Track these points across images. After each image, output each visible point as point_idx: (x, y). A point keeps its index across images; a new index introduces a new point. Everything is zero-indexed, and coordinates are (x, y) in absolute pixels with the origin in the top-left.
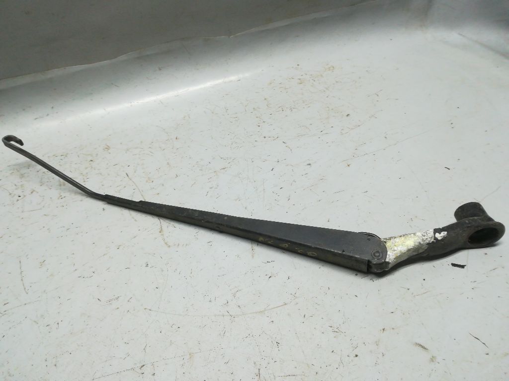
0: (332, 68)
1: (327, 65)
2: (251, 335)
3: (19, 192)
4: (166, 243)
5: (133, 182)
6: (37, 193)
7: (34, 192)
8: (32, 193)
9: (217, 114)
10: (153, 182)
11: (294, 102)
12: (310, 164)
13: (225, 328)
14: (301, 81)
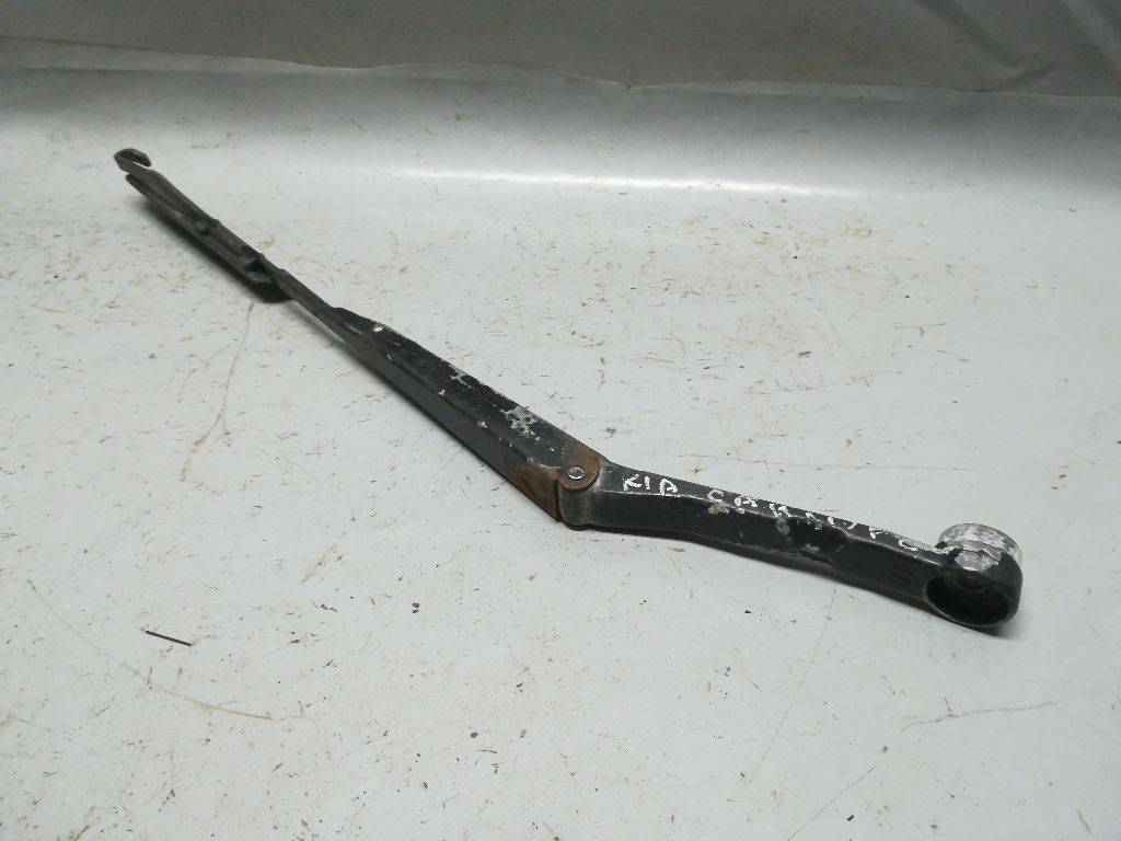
0: (865, 233)
1: (860, 221)
2: (143, 744)
3: (61, 269)
4: (184, 470)
5: (248, 324)
6: (87, 281)
7: (83, 279)
8: (80, 277)
9: (524, 248)
10: (279, 338)
11: (708, 278)
12: (612, 431)
13: (113, 699)
14: (765, 238)
